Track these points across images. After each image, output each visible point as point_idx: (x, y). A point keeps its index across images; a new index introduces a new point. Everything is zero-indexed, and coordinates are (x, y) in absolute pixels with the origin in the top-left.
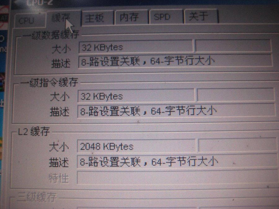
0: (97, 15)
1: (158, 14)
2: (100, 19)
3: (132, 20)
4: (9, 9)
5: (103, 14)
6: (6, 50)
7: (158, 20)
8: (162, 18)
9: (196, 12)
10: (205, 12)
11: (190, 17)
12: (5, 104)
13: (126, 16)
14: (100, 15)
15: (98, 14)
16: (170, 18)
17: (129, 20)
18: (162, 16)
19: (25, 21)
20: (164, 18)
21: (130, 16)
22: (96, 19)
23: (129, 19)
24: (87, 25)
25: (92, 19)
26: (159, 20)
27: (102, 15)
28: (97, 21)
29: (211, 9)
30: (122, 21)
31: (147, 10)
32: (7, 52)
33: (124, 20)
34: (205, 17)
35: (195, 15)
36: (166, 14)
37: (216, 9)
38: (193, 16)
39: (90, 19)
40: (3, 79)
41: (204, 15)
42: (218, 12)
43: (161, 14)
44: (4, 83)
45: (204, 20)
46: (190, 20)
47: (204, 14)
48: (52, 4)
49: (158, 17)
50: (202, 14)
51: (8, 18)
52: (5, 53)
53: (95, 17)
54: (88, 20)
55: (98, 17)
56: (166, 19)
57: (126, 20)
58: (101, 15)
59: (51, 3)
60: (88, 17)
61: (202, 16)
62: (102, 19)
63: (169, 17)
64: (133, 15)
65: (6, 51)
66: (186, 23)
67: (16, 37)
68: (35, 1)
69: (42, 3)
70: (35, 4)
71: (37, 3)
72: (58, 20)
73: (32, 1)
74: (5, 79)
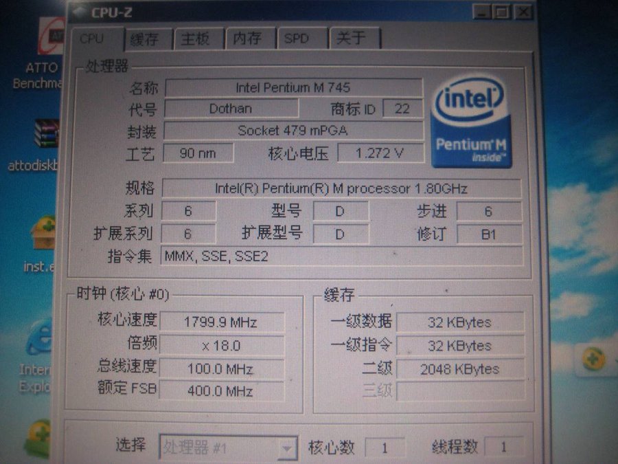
0: (199, 35)
1: (290, 34)
2: (203, 40)
3: (251, 43)
5: (208, 32)
6: (60, 85)
7: (290, 43)
8: (296, 41)
9: (347, 32)
10: (361, 32)
11: (338, 39)
12: (59, 167)
13: (243, 37)
14: (203, 35)
15: (201, 33)
16: (308, 40)
17: (248, 43)
18: (297, 37)
19: (90, 39)
20: (300, 40)
21: (248, 37)
22: (198, 40)
23: (247, 41)
24: (184, 49)
25: (192, 40)
26: (292, 43)
27: (207, 34)
28: (199, 43)
30: (237, 43)
31: (274, 27)
32: (62, 87)
33: (240, 42)
34: (361, 39)
35: (346, 37)
36: (302, 34)
37: (378, 27)
38: (343, 37)
39: (188, 40)
40: (57, 129)
41: (359, 37)
42: (380, 31)
43: (294, 35)
44: (58, 135)
45: (358, 43)
46: (338, 44)
47: (359, 35)
48: (131, 16)
49: (290, 39)
50: (356, 34)
52: (59, 89)
53: (195, 37)
54: (186, 42)
55: (201, 37)
56: (302, 42)
57: (243, 42)
59: (129, 14)
60: (186, 38)
61: (357, 38)
62: (207, 40)
63: (306, 39)
64: (253, 35)
65: (60, 87)
66: (333, 47)
67: (76, 68)
68: (104, 11)
69: (116, 15)
70: (104, 15)
71: (108, 14)
72: (140, 43)
73: (100, 11)
74: (59, 129)
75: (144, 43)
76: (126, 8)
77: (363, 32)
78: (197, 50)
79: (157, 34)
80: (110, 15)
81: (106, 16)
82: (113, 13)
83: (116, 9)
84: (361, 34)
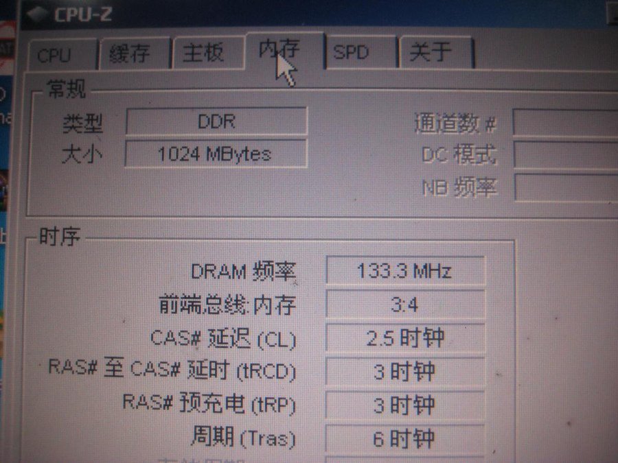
0: (209, 47)
1: (342, 46)
2: (215, 55)
4: (15, 30)
5: (221, 43)
6: (9, 120)
7: (342, 58)
8: (350, 55)
9: (425, 43)
10: (445, 43)
11: (412, 53)
12: (8, 239)
14: (214, 47)
15: (212, 44)
18: (351, 49)
19: (51, 57)
20: (356, 54)
21: (280, 46)
22: (207, 54)
24: (187, 67)
25: (199, 54)
26: (345, 58)
27: (221, 46)
28: (209, 59)
29: (458, 36)
30: (264, 55)
32: (13, 123)
33: (268, 53)
34: (445, 53)
35: (423, 50)
36: (359, 47)
37: (469, 37)
38: (420, 51)
39: (193, 54)
40: (5, 185)
41: (442, 50)
42: (473, 42)
43: (348, 47)
44: (6, 193)
45: (441, 60)
46: (412, 60)
47: (442, 47)
48: (110, 20)
49: (342, 53)
50: (438, 47)
51: (13, 48)
52: (7, 126)
53: (203, 50)
54: (189, 57)
55: (212, 49)
56: (359, 58)
57: (273, 53)
58: (217, 47)
59: (108, 17)
60: (190, 51)
61: (440, 52)
62: (220, 54)
63: (365, 54)
64: (288, 44)
65: (9, 123)
66: (404, 66)
67: (32, 91)
68: (72, 12)
69: (89, 17)
70: (72, 18)
71: (77, 16)
72: (123, 58)
73: (66, 11)
74: (7, 183)
75: (129, 58)
76: (103, 8)
77: (448, 43)
78: (207, 69)
79: (147, 46)
80: (81, 18)
81: (75, 19)
82: (85, 16)
83: (90, 10)
84: (445, 47)
